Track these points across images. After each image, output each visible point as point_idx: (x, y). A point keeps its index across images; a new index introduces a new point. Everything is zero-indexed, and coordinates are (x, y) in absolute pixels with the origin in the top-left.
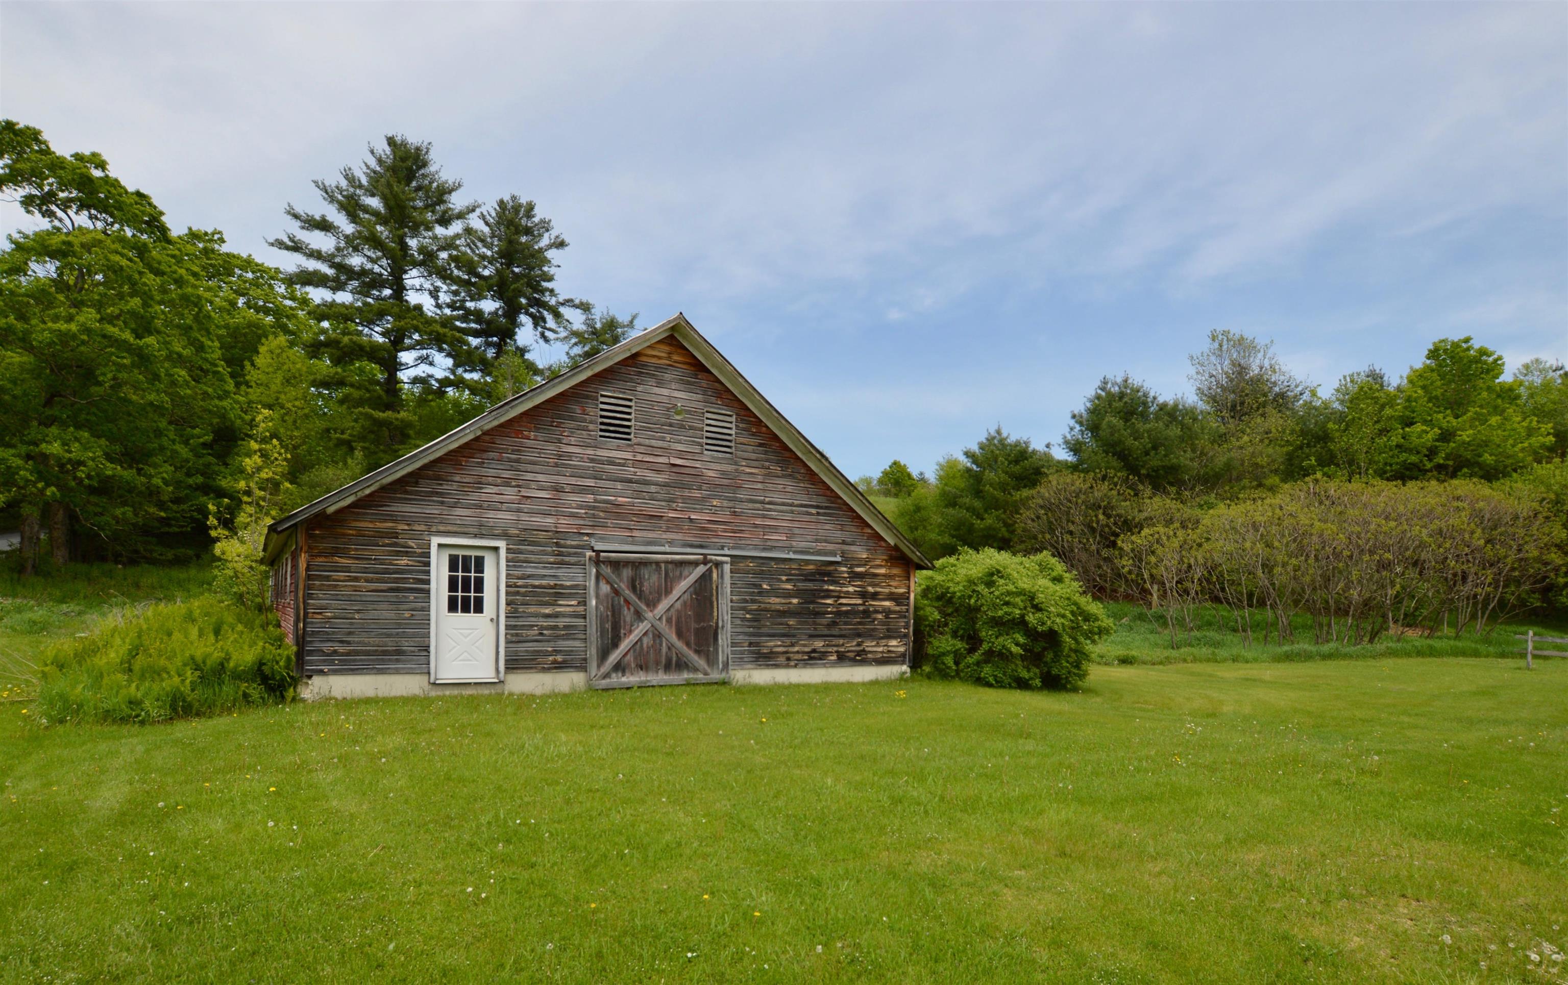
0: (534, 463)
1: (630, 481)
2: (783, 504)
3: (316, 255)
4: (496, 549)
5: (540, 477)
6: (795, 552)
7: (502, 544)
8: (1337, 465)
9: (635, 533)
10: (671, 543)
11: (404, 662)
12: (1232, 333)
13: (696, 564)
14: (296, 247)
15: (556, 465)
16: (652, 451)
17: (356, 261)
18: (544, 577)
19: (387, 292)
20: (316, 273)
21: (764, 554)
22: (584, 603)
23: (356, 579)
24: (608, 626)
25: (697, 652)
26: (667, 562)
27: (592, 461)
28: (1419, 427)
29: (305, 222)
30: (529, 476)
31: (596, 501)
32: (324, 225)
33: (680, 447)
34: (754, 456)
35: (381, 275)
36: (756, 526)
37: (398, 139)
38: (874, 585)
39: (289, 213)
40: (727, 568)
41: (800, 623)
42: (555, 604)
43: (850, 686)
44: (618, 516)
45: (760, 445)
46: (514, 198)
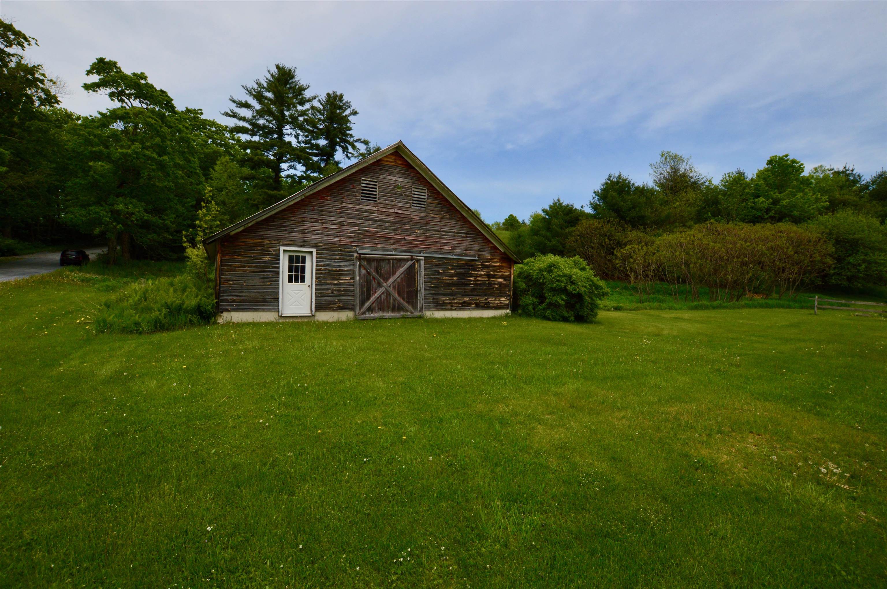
0: (330, 212)
1: (376, 220)
2: (450, 232)
3: (243, 119)
4: (311, 253)
5: (332, 219)
6: (455, 255)
7: (314, 250)
8: (722, 216)
9: (379, 246)
10: (396, 250)
11: (267, 306)
12: (671, 153)
13: (407, 260)
14: (234, 115)
15: (340, 213)
16: (387, 206)
17: (261, 122)
18: (334, 266)
19: (276, 136)
20: (243, 127)
21: (440, 256)
22: (353, 278)
23: (244, 266)
24: (365, 289)
25: (408, 302)
26: (393, 259)
27: (358, 211)
28: (762, 199)
29: (238, 104)
30: (328, 218)
31: (359, 230)
32: (246, 105)
33: (400, 205)
34: (436, 209)
35: (273, 128)
36: (436, 242)
37: (281, 66)
38: (494, 271)
39: (231, 100)
40: (422, 262)
41: (457, 289)
42: (339, 279)
43: (481, 319)
44: (370, 237)
45: (439, 204)
46: (334, 92)
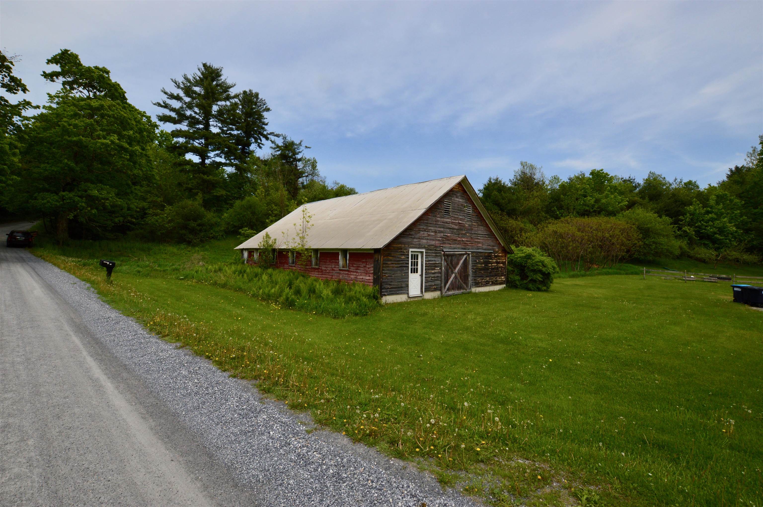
0: (431, 224)
1: (450, 229)
2: (481, 234)
3: (173, 110)
4: (422, 253)
5: (432, 228)
6: (484, 250)
7: (424, 250)
8: (564, 210)
9: (452, 246)
10: (459, 248)
11: (402, 290)
13: (464, 255)
14: (166, 106)
15: (435, 224)
16: (456, 219)
17: (188, 113)
18: (432, 261)
19: (201, 126)
20: (170, 116)
21: (478, 251)
22: (441, 269)
23: (393, 264)
24: (446, 276)
25: (464, 283)
26: (458, 254)
27: (443, 222)
28: (589, 198)
29: (169, 95)
30: (430, 228)
31: (444, 235)
32: (178, 98)
33: (461, 217)
34: (475, 219)
35: (198, 119)
36: (476, 242)
37: (208, 64)
38: (499, 259)
39: (162, 91)
40: (471, 255)
41: (484, 272)
42: (434, 269)
43: (493, 292)
44: (448, 240)
45: (477, 216)
46: (250, 91)
